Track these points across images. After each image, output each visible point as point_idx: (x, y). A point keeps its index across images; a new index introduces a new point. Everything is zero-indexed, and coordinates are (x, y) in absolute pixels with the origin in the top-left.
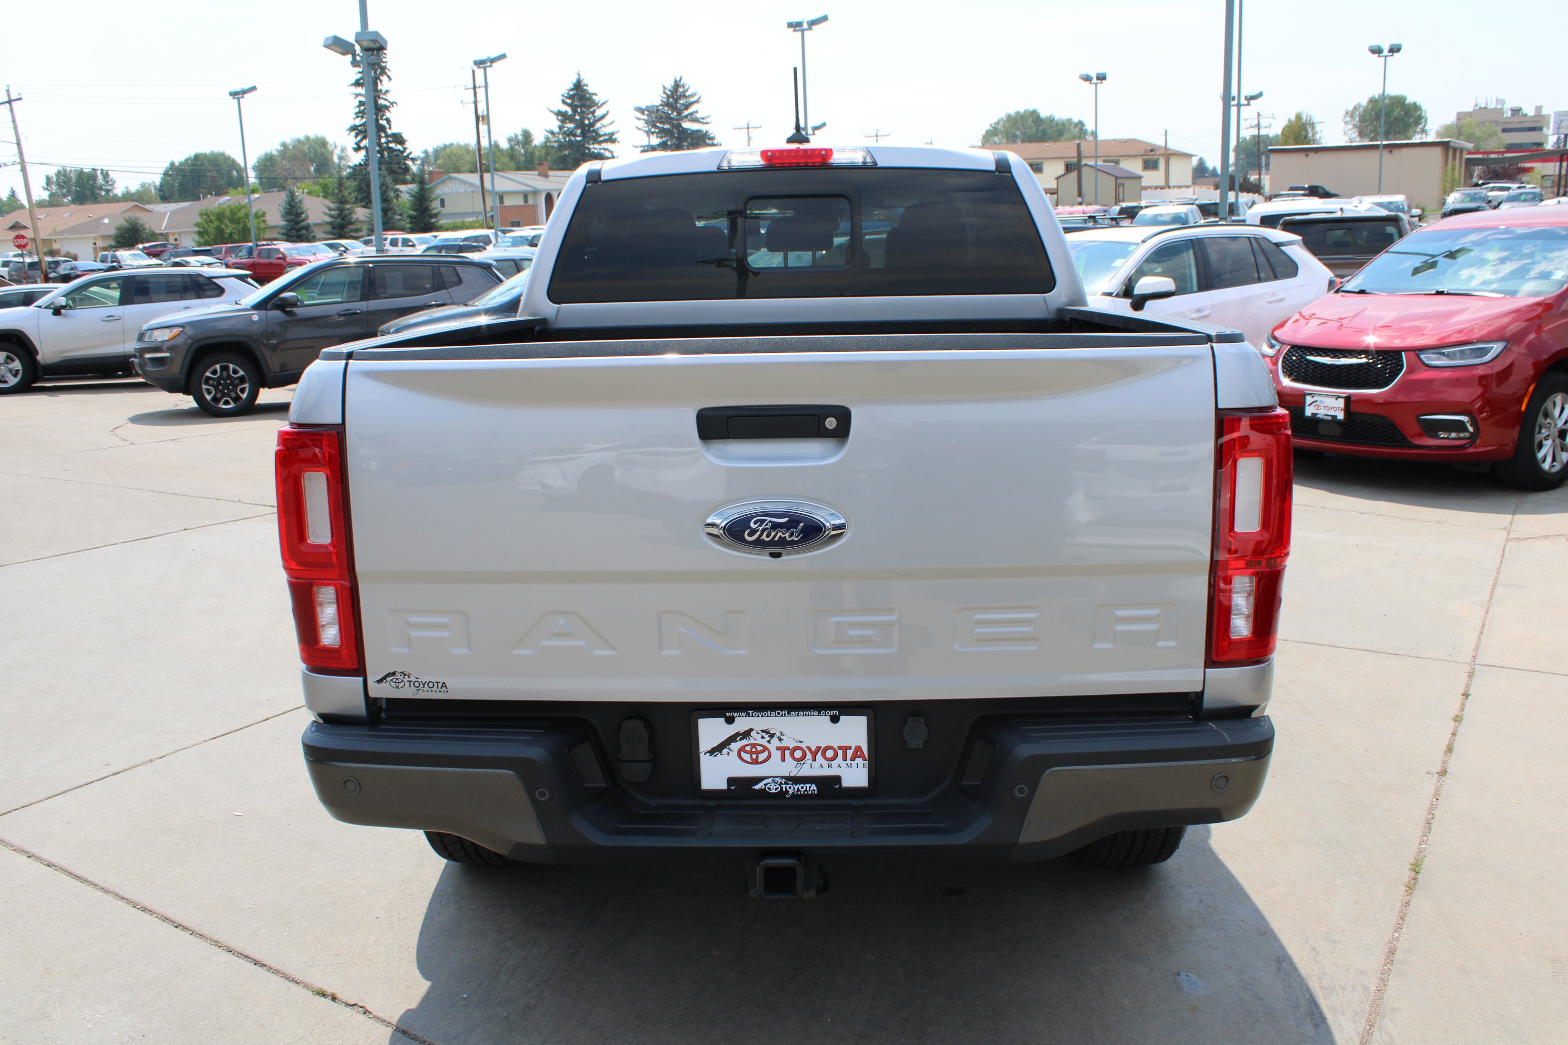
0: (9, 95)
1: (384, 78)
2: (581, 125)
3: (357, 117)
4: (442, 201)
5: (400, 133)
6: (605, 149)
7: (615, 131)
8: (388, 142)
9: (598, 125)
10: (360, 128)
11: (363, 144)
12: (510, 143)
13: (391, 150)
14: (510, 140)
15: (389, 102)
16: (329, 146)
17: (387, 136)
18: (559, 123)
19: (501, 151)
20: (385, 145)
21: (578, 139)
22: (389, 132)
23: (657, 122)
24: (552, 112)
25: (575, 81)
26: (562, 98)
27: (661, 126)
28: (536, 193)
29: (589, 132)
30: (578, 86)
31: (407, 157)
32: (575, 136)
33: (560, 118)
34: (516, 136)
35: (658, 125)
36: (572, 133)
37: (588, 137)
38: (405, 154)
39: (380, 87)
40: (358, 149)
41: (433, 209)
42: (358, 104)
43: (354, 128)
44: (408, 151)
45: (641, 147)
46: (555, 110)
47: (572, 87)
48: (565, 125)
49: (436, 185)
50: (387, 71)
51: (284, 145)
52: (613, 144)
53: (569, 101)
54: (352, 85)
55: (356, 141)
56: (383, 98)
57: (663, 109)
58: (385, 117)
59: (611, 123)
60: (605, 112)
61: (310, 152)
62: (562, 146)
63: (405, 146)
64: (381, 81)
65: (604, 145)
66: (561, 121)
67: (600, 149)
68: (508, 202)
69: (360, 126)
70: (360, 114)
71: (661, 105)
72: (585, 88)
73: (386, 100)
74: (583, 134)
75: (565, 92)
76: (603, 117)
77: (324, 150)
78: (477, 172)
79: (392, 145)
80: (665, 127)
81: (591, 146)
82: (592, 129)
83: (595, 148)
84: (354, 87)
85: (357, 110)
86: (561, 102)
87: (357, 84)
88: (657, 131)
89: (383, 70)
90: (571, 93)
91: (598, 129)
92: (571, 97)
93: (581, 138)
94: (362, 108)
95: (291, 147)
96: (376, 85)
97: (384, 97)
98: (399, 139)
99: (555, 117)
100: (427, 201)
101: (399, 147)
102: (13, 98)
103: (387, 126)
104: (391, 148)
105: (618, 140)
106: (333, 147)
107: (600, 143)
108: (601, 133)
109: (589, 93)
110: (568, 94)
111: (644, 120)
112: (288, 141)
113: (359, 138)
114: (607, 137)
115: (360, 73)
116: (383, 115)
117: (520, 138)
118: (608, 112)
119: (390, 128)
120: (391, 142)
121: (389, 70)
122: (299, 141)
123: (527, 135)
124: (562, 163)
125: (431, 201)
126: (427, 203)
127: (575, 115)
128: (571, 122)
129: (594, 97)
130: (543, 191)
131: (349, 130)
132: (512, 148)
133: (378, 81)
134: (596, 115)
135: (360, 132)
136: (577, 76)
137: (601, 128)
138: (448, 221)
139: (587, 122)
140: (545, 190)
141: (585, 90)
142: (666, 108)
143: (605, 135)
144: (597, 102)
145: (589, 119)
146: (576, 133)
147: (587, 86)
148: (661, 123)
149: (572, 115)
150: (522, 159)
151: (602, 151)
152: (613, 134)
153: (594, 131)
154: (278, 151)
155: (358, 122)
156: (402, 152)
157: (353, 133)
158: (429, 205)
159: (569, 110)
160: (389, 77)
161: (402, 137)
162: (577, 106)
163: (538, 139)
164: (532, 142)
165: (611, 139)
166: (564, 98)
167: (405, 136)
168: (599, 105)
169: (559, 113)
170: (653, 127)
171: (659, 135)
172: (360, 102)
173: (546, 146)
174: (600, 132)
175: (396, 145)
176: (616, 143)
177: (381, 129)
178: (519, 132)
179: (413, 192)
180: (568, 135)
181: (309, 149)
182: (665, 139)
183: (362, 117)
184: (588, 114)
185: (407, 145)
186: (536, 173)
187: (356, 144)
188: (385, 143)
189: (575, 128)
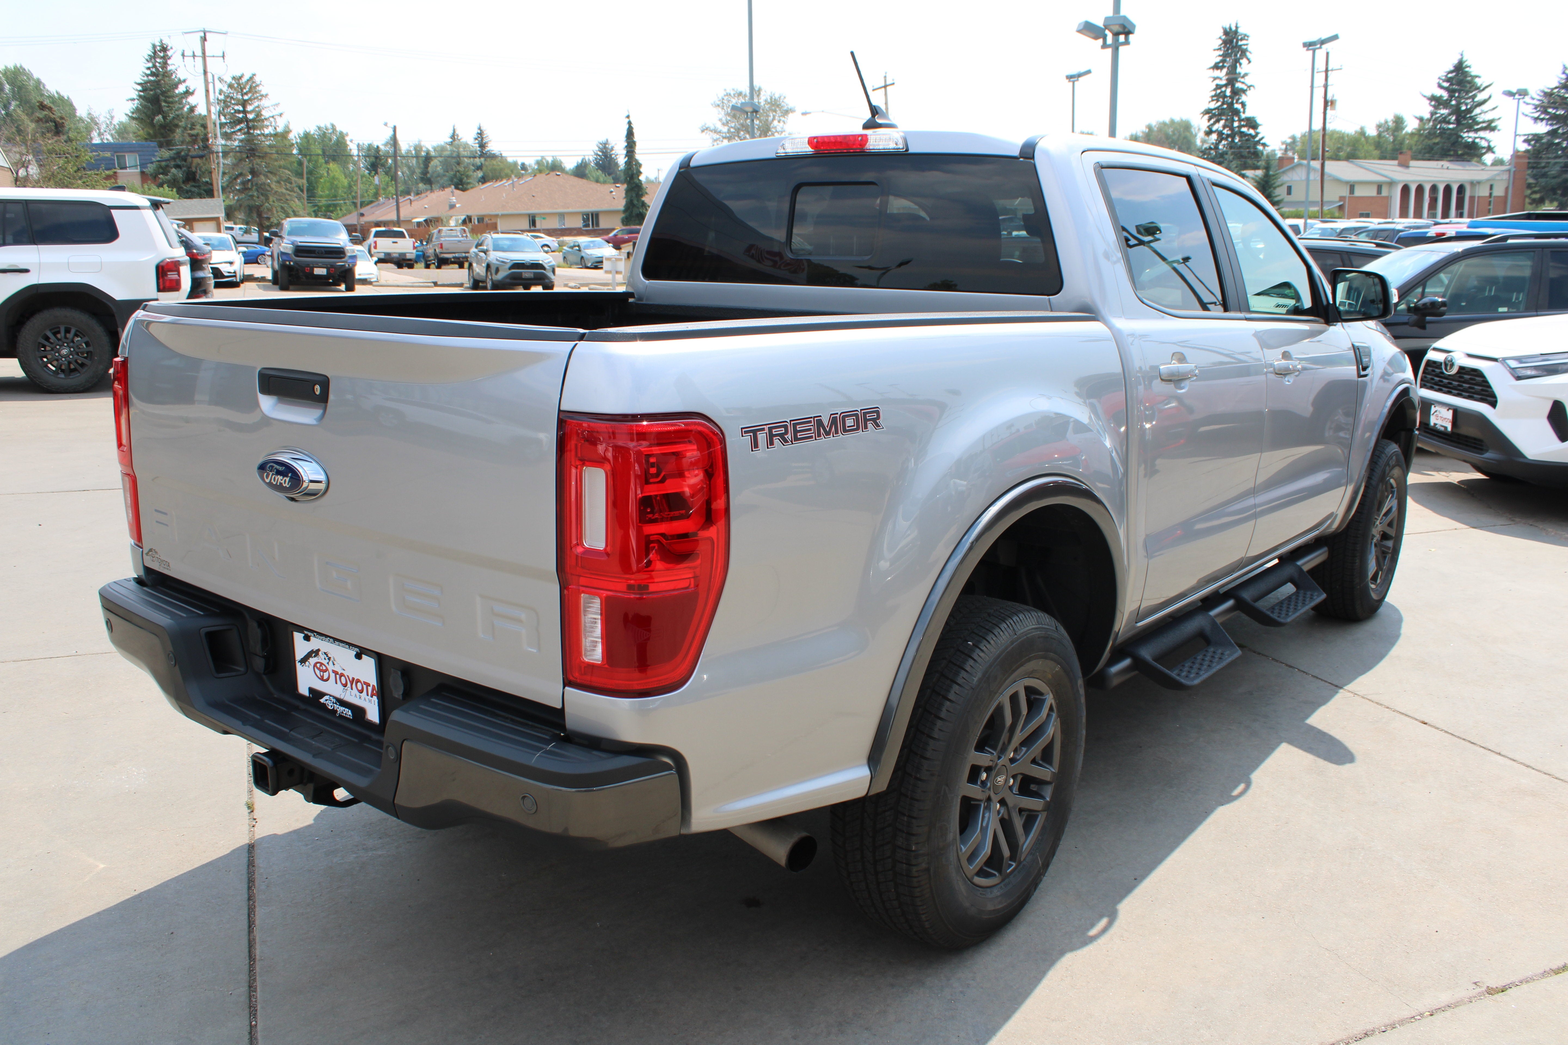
0: (885, 81)
1: (1244, 61)
2: (1457, 111)
3: (1213, 100)
4: (1289, 189)
5: (1253, 118)
6: (1481, 138)
7: (1497, 117)
8: (1240, 127)
9: (1477, 111)
10: (1214, 112)
11: (1214, 128)
12: (1378, 130)
13: (1242, 134)
14: (1379, 126)
15: (1246, 85)
16: (1193, 130)
17: (1240, 120)
18: (1431, 109)
19: (1367, 138)
20: (1237, 129)
21: (1451, 126)
22: (1243, 116)
23: (1550, 107)
24: (1425, 96)
25: (1456, 62)
26: (1438, 81)
27: (1554, 111)
28: (1391, 184)
29: (1465, 119)
30: (1459, 67)
31: (1258, 142)
32: (1449, 123)
33: (1433, 103)
34: (1386, 122)
35: (1550, 110)
36: (1445, 120)
37: (1463, 124)
38: (1257, 139)
39: (1239, 70)
40: (1209, 132)
41: (1276, 196)
42: (1214, 87)
43: (1207, 112)
44: (1259, 136)
45: (1525, 135)
46: (1429, 94)
47: (1452, 68)
48: (1439, 111)
49: (1284, 172)
50: (1248, 54)
51: (1149, 127)
52: (1492, 133)
53: (1446, 85)
54: (1210, 68)
55: (1208, 124)
56: (1240, 82)
57: (1558, 92)
58: (1240, 101)
59: (1494, 109)
60: (1486, 97)
61: (1174, 134)
62: (1432, 134)
63: (1258, 131)
64: (1240, 64)
65: (1481, 134)
66: (1434, 107)
67: (1476, 138)
68: (1359, 192)
69: (1215, 109)
70: (1216, 97)
71: (1556, 88)
72: (1467, 69)
73: (1243, 83)
74: (1458, 122)
75: (1442, 74)
76: (1484, 102)
77: (1188, 134)
78: (1318, 159)
79: (1244, 129)
80: (1558, 113)
81: (1465, 135)
82: (1468, 116)
83: (1469, 137)
84: (1211, 70)
85: (1213, 93)
86: (1436, 85)
87: (1216, 67)
88: (1547, 117)
89: (1244, 52)
90: (1450, 75)
91: (1476, 115)
92: (1448, 80)
93: (1455, 126)
94: (1219, 91)
95: (1155, 129)
96: (1236, 68)
97: (1242, 80)
98: (1252, 123)
99: (1428, 102)
100: (1270, 188)
101: (1252, 132)
102: (888, 83)
103: (1242, 110)
104: (1243, 132)
105: (1499, 128)
106: (1197, 130)
107: (1477, 131)
108: (1479, 119)
109: (1471, 76)
110: (1446, 76)
111: (1533, 105)
112: (1154, 123)
113: (1212, 121)
114: (1484, 125)
115: (1220, 56)
116: (1239, 99)
117: (1390, 124)
118: (1490, 97)
119: (1244, 112)
120: (1244, 126)
121: (1250, 52)
122: (1164, 124)
123: (1399, 122)
124: (1429, 152)
125: (1275, 188)
126: (1270, 190)
127: (1451, 101)
128: (1445, 107)
129: (1477, 80)
130: (1399, 182)
131: (1202, 113)
132: (1379, 135)
133: (1238, 65)
134: (1476, 100)
135: (1214, 115)
136: (1460, 57)
137: (1480, 114)
138: (1291, 210)
139: (1463, 108)
140: (1403, 181)
141: (1466, 72)
142: (1563, 91)
143: (1483, 122)
144: (1479, 85)
145: (1466, 104)
146: (1450, 119)
147: (1469, 67)
148: (1554, 108)
149: (1447, 100)
150: (1390, 147)
151: (1477, 140)
152: (1492, 121)
153: (1471, 118)
154: (1143, 132)
155: (1213, 105)
156: (1254, 137)
157: (1207, 117)
158: (1271, 192)
159: (1445, 95)
160: (1248, 59)
161: (1255, 121)
162: (1454, 91)
163: (1411, 125)
164: (1403, 129)
165: (1490, 127)
166: (1441, 81)
167: (1259, 121)
168: (1481, 88)
169: (1433, 98)
170: (1542, 113)
171: (1549, 122)
172: (1217, 85)
173: (1417, 133)
174: (1477, 119)
175: (1248, 130)
176: (1496, 131)
177: (1237, 112)
178: (1390, 118)
179: (1257, 179)
180: (1440, 122)
181: (1173, 132)
182: (1555, 127)
183: (1218, 101)
184: (1467, 99)
185: (1259, 130)
186: (1396, 162)
187: (1208, 127)
188: (1238, 127)
189: (1449, 114)
